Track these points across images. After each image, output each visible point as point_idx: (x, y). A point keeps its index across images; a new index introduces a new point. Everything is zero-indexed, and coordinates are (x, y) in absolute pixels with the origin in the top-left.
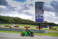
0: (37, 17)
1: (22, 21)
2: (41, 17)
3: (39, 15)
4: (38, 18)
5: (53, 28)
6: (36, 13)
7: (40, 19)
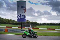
0: (18, 16)
1: (3, 21)
2: (23, 16)
3: (21, 14)
4: (20, 17)
5: (36, 27)
6: (17, 12)
7: (22, 18)
